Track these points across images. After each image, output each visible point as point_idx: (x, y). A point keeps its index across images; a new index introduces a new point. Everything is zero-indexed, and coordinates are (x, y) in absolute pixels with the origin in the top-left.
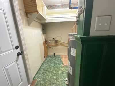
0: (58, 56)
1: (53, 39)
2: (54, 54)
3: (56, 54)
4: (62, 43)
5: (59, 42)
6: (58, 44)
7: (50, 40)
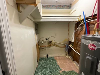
0: (51, 58)
1: (47, 39)
2: (47, 56)
3: (49, 56)
4: (56, 44)
5: (52, 43)
6: (51, 44)
7: (43, 41)
